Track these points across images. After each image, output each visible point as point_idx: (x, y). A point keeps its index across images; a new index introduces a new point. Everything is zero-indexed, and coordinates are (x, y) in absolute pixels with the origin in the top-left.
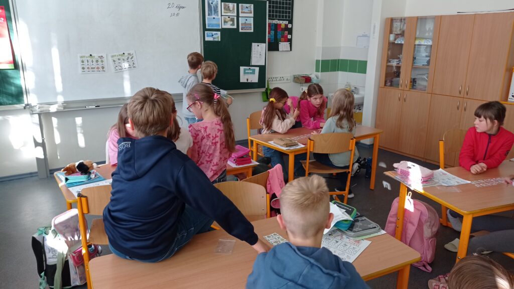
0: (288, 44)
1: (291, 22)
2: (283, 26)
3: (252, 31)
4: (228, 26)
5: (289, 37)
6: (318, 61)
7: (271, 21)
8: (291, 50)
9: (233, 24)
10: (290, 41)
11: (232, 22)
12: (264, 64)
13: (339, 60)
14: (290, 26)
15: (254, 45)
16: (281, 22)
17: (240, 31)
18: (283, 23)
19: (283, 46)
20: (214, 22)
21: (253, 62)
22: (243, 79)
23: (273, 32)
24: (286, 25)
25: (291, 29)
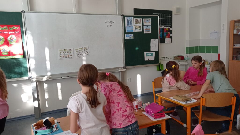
0: (170, 39)
1: (171, 27)
2: (167, 30)
3: (151, 33)
4: (138, 30)
5: (171, 35)
6: (187, 48)
7: (161, 27)
8: (172, 42)
9: (140, 30)
10: (171, 37)
11: (139, 29)
12: (157, 50)
13: (199, 47)
14: (171, 29)
15: (152, 40)
16: (166, 27)
17: (144, 33)
18: (167, 28)
19: (167, 40)
20: (130, 29)
21: (152, 50)
22: (146, 59)
23: (162, 33)
24: (169, 29)
25: (172, 31)
